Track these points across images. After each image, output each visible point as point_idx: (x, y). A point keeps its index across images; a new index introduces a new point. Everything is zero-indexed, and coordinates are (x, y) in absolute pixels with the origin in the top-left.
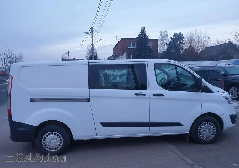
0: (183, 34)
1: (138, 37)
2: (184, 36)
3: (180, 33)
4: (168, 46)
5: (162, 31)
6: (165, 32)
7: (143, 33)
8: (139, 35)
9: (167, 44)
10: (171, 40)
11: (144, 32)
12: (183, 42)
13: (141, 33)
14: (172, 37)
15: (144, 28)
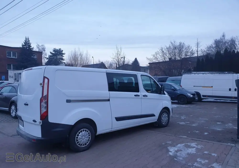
0: (62, 50)
1: (21, 47)
2: (63, 52)
3: (60, 49)
4: (47, 60)
5: (39, 45)
6: (42, 46)
7: (27, 43)
8: (23, 45)
9: (47, 59)
10: (51, 55)
11: (29, 43)
12: (64, 58)
13: (25, 43)
14: (52, 52)
15: (28, 38)
